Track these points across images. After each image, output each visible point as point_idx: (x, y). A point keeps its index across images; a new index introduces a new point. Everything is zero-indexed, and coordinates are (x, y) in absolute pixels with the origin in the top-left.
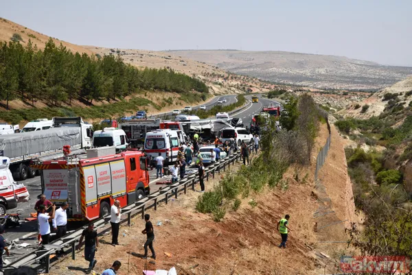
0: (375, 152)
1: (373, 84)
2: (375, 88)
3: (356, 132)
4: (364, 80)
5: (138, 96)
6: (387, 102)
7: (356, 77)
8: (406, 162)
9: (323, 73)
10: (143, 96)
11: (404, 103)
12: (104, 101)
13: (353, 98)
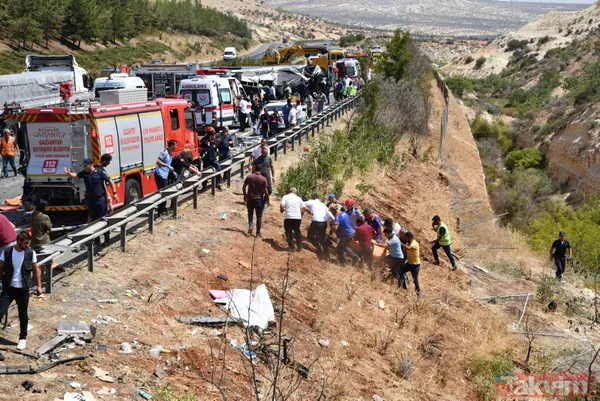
0: (501, 124)
1: (488, 28)
2: (491, 34)
3: (472, 96)
4: (477, 23)
5: (149, 38)
6: (511, 54)
7: (464, 18)
8: (550, 136)
9: (417, 11)
10: (157, 39)
11: (536, 55)
12: (97, 44)
13: (460, 48)
